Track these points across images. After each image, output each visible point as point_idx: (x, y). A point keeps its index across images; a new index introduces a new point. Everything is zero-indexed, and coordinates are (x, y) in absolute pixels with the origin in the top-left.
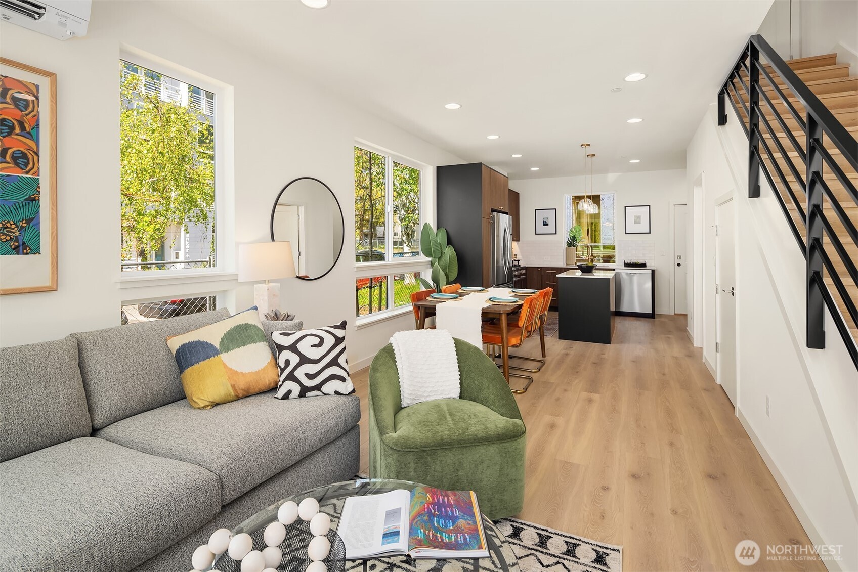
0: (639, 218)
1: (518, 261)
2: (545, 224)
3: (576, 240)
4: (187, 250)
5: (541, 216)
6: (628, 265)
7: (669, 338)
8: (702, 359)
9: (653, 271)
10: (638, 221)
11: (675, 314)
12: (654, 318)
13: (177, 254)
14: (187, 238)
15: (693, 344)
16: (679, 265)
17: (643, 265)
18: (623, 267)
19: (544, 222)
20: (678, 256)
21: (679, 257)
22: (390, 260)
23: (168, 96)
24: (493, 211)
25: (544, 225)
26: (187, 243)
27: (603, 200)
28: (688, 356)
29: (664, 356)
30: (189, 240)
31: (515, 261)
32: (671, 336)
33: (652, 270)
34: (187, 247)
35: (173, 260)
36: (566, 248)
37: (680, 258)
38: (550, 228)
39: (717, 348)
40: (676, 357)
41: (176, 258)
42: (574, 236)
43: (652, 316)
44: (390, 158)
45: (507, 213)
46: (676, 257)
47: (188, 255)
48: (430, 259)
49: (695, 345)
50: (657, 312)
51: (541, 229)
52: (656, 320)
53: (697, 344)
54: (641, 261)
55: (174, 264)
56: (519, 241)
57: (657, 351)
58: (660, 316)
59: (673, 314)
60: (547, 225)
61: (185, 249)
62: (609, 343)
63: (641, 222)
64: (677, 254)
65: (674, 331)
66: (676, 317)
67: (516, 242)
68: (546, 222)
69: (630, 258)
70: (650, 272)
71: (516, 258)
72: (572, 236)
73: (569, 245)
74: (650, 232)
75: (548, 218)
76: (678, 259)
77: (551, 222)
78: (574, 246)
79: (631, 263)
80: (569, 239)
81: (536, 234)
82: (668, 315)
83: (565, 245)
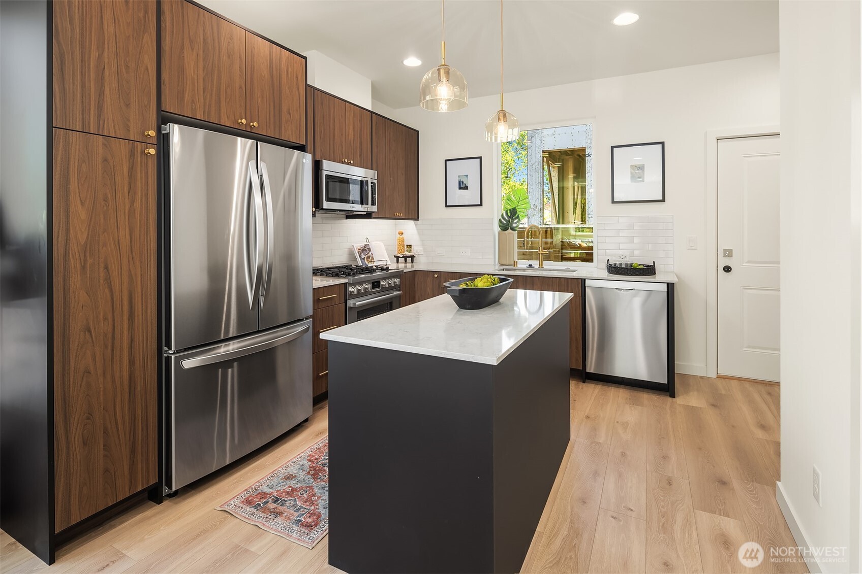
0: (641, 167)
2: (463, 187)
3: (518, 217)
5: (456, 171)
6: (615, 270)
7: (726, 541)
9: (670, 287)
11: (720, 377)
12: (673, 395)
16: (727, 269)
17: (649, 271)
18: (605, 274)
19: (459, 182)
20: (725, 251)
21: (728, 253)
24: (166, 119)
25: (460, 188)
32: (730, 526)
33: (668, 284)
36: (499, 233)
37: (730, 255)
38: (472, 195)
42: (514, 209)
43: (665, 387)
46: (721, 253)
51: (456, 196)
52: (679, 400)
54: (639, 259)
56: (417, 219)
58: (688, 381)
59: (715, 376)
60: (466, 188)
63: (645, 178)
64: (723, 246)
65: (736, 484)
66: (720, 384)
67: (412, 221)
68: (464, 182)
69: (621, 253)
70: (664, 288)
71: (410, 251)
72: (510, 210)
73: (505, 227)
74: (663, 200)
75: (467, 176)
76: (725, 256)
77: (473, 183)
78: (513, 229)
79: (621, 264)
80: (505, 215)
81: (447, 206)
82: (702, 378)
83: (497, 229)
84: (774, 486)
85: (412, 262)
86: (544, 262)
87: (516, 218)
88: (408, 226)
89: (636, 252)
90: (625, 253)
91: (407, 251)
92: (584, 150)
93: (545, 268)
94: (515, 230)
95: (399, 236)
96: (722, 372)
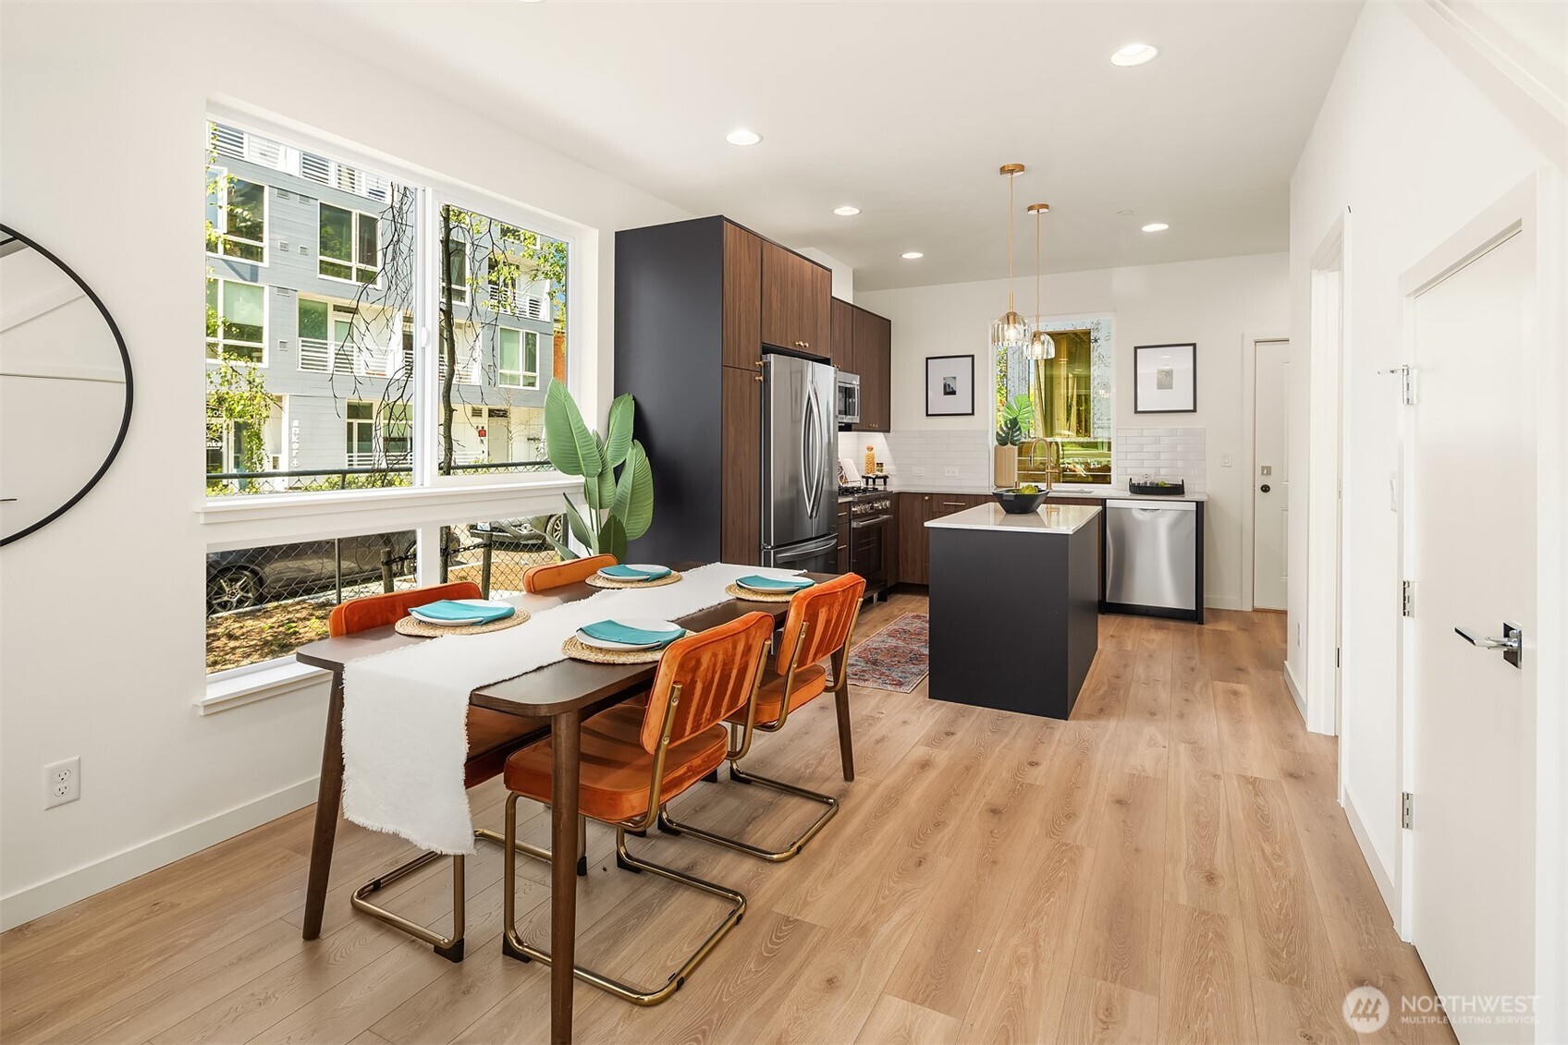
0: (1169, 374)
1: (885, 478)
2: (949, 391)
3: (1020, 429)
4: (295, 452)
5: (940, 372)
6: (1139, 490)
7: (1235, 693)
8: (1335, 794)
9: (1200, 505)
10: (1165, 381)
11: (1256, 610)
12: (1202, 623)
13: (275, 459)
14: (294, 429)
15: (1303, 724)
16: (1265, 489)
17: (1176, 490)
18: (1128, 494)
19: (945, 386)
20: (1263, 468)
21: (1267, 471)
22: (427, 483)
23: (261, 154)
24: (767, 350)
25: (946, 393)
26: (294, 439)
27: (1096, 341)
28: (1291, 775)
29: (1216, 776)
30: (298, 432)
31: (877, 477)
32: (1241, 688)
33: (1197, 502)
34: (295, 446)
35: (268, 468)
36: (996, 448)
37: (1269, 473)
38: (960, 402)
39: (1406, 812)
40: (1254, 782)
41: (275, 467)
42: (1015, 419)
43: (1194, 616)
44: (429, 191)
45: (826, 361)
46: (1258, 471)
47: (295, 462)
48: (580, 479)
49: (1310, 727)
50: (1211, 601)
51: (940, 402)
52: (1206, 627)
53: (1317, 720)
54: (1166, 477)
55: (269, 479)
56: (889, 432)
57: (1197, 750)
58: (1218, 614)
59: (1250, 609)
60: (953, 393)
61: (291, 449)
62: (1064, 715)
63: (1174, 386)
64: (1261, 463)
65: (1252, 670)
66: (1256, 618)
67: (882, 434)
68: (951, 386)
69: (1145, 471)
70: (1193, 507)
71: (882, 471)
72: (1010, 420)
73: (1003, 441)
74: (1194, 410)
75: (955, 378)
76: (1263, 474)
77: (962, 387)
78: (1013, 444)
79: (1146, 483)
80: (1003, 426)
81: (927, 415)
82: (1236, 611)
83: (993, 442)
84: (1282, 668)
85: (885, 484)
86: (1053, 484)
87: (1017, 431)
88: (877, 439)
89: (1163, 471)
90: (1151, 472)
91: (878, 470)
92: (1088, 333)
93: (1054, 489)
94: (1016, 445)
95: (868, 452)
96: (1258, 605)
